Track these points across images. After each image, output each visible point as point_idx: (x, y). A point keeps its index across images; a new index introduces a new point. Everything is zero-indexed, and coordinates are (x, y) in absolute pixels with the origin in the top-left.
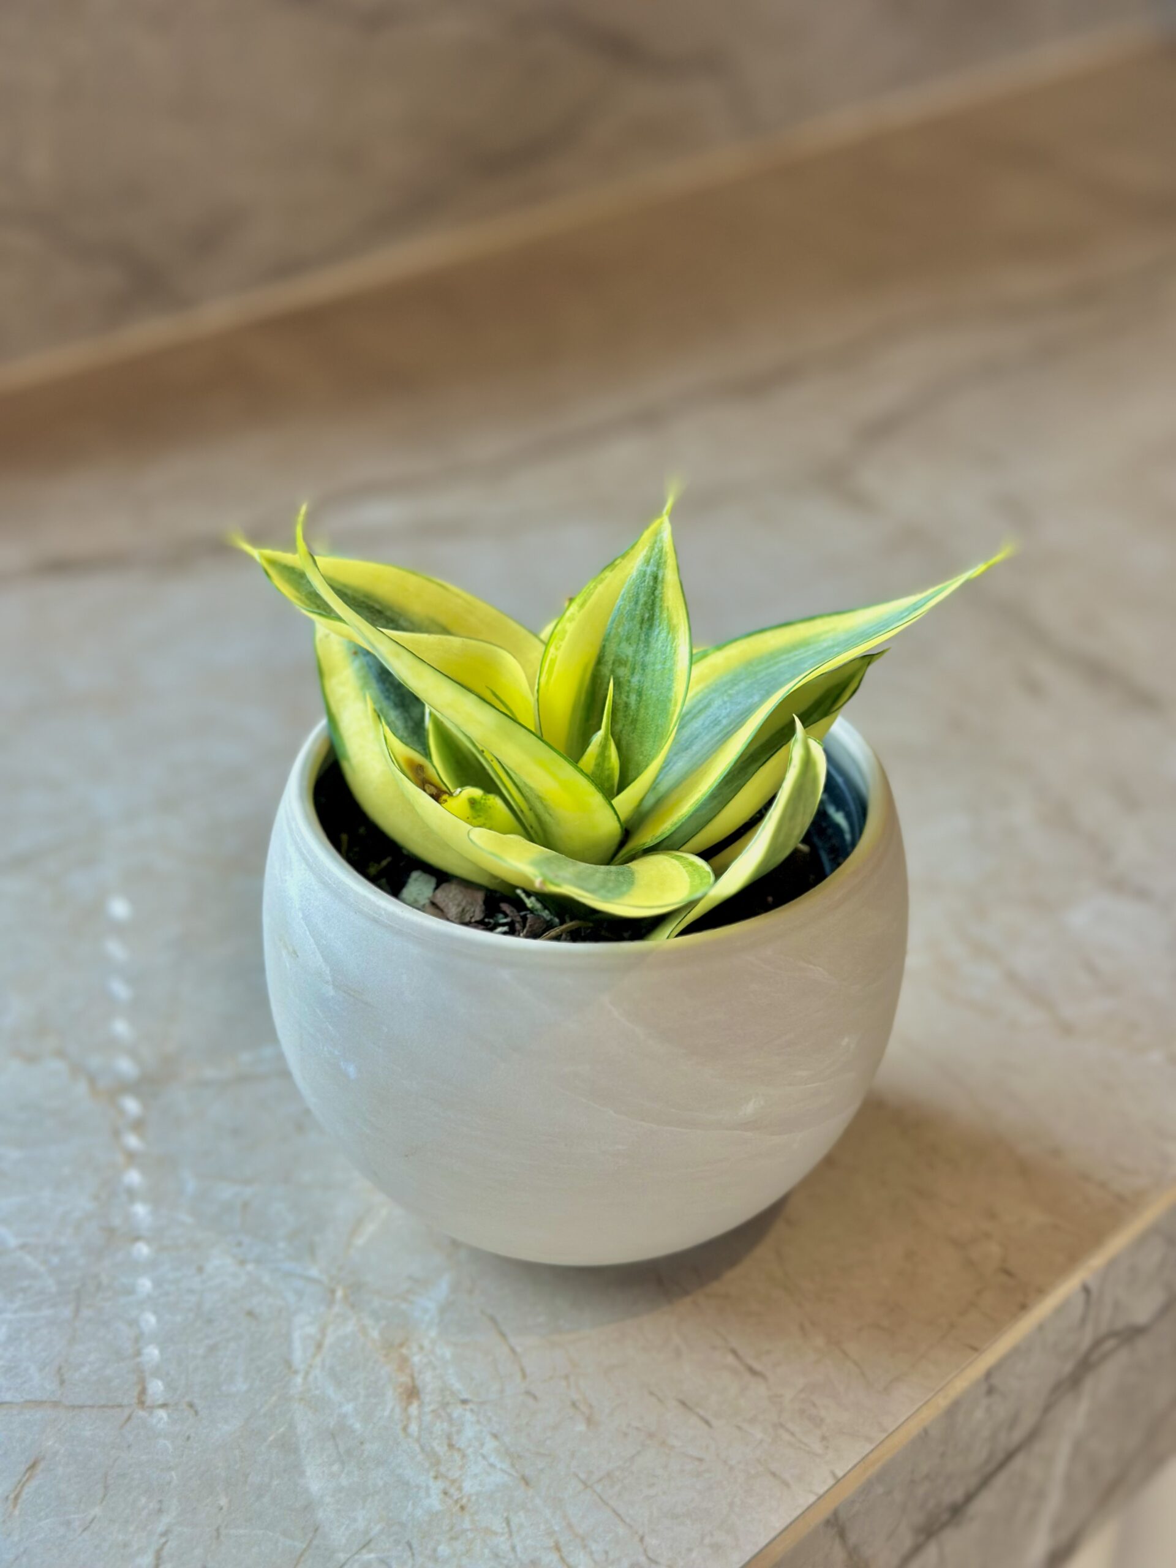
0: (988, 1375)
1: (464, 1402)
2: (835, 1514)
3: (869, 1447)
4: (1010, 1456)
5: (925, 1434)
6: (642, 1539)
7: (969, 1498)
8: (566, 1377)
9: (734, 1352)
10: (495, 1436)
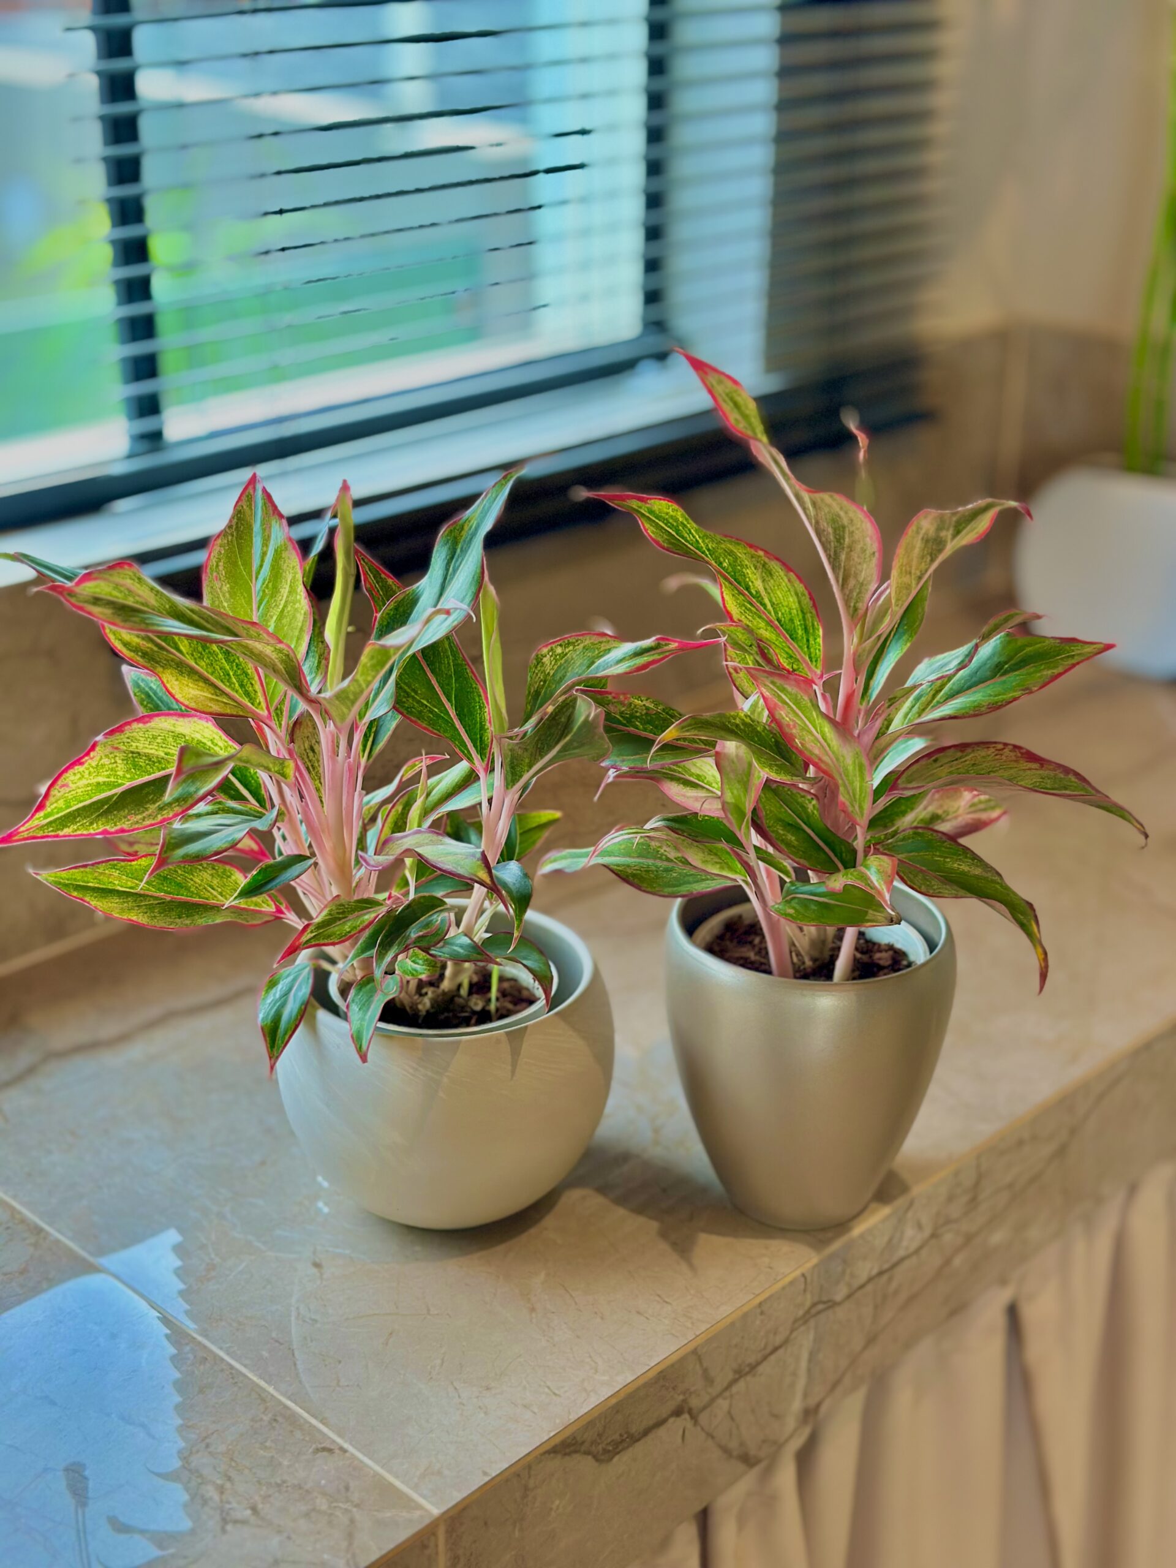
0: (760, 1304)
1: (553, 1313)
2: (696, 1349)
3: (709, 1326)
4: (776, 1349)
5: (733, 1324)
6: (622, 1354)
7: (758, 1364)
8: (593, 1305)
9: (659, 1296)
10: (565, 1323)
